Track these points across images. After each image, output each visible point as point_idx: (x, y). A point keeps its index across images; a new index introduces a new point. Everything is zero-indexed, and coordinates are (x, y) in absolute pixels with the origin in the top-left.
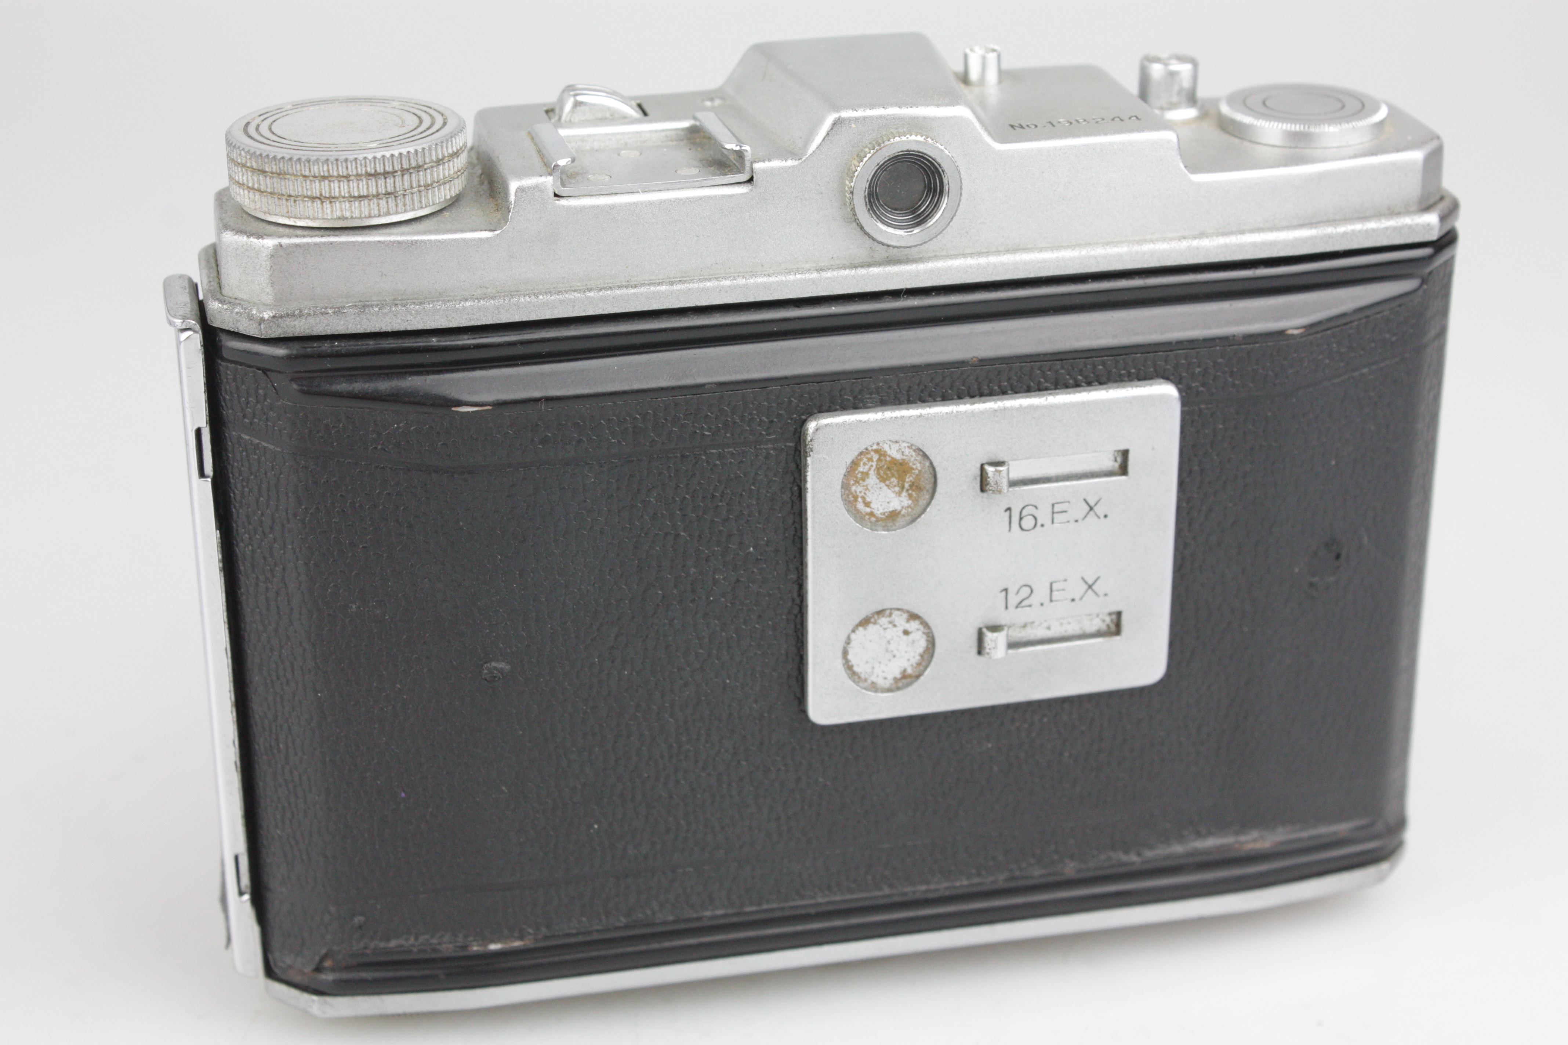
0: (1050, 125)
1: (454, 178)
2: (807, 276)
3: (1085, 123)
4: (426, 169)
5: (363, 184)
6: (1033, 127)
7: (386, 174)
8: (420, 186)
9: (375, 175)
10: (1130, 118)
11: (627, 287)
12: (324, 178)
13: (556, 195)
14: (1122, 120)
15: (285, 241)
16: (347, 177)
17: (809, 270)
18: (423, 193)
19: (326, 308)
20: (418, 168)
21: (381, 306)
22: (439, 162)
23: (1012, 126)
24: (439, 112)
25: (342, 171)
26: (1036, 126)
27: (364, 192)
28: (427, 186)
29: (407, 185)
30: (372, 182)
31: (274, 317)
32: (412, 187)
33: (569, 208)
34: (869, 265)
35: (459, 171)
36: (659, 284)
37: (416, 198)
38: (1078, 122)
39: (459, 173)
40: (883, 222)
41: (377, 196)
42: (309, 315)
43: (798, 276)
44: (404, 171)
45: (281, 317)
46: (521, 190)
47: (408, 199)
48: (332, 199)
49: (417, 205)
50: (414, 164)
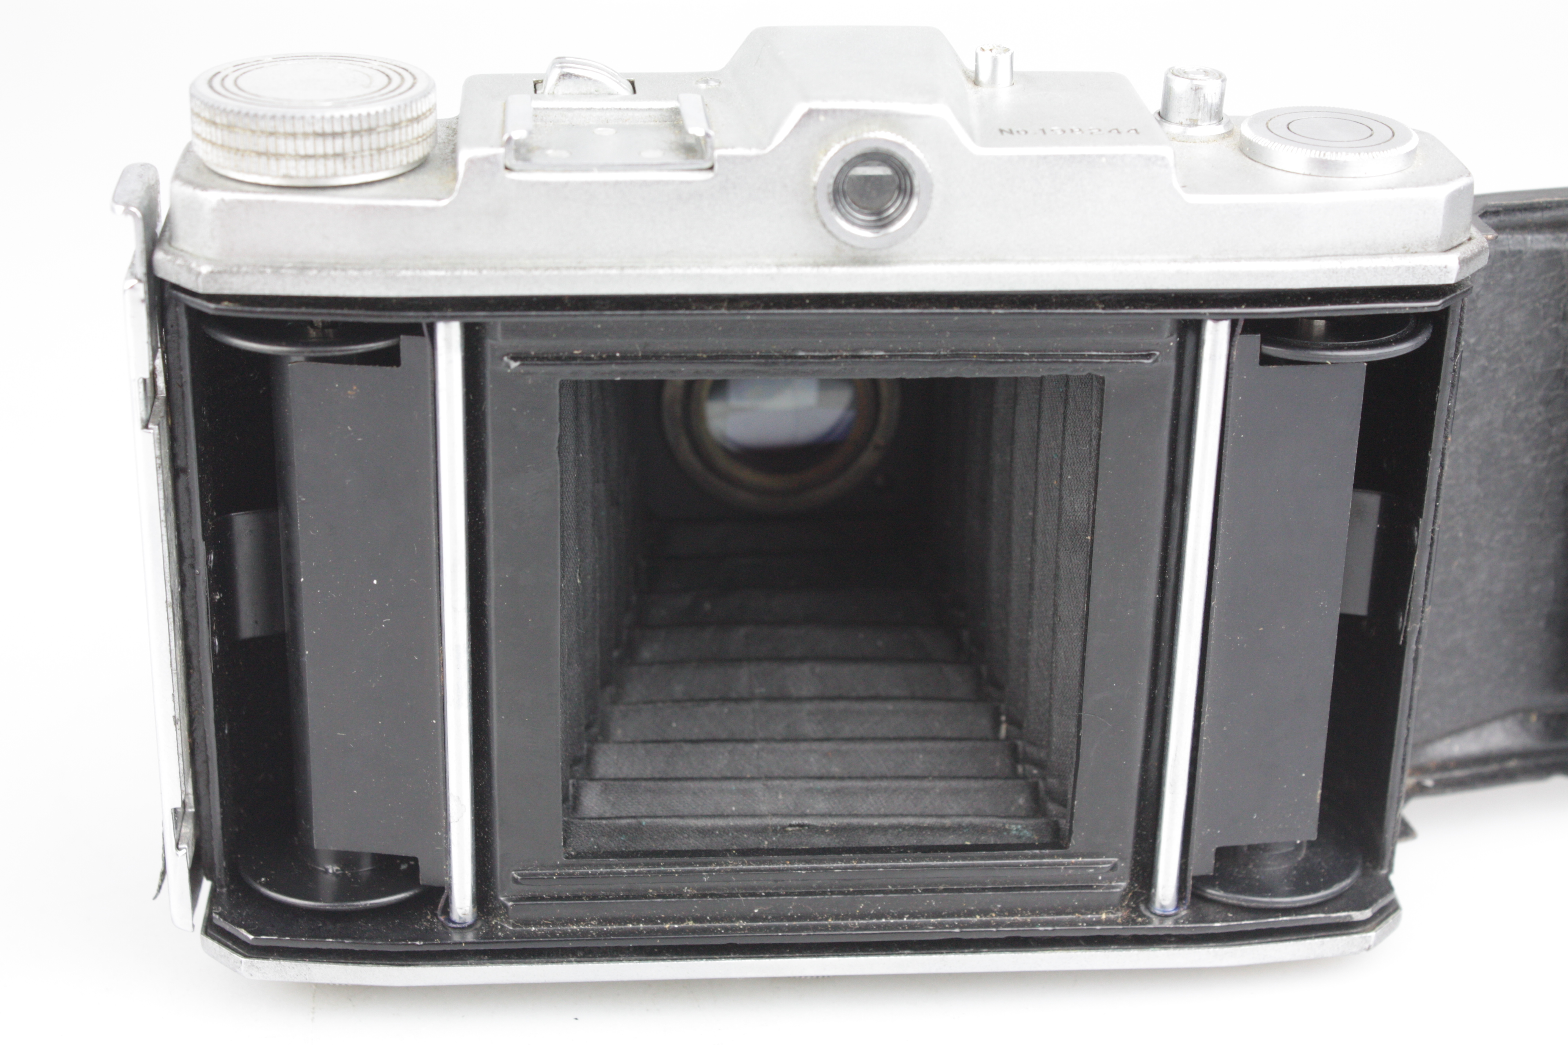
0: (1041, 133)
1: (412, 144)
2: (766, 271)
3: (1080, 133)
4: (379, 133)
5: (310, 143)
6: (1023, 133)
7: (334, 135)
8: (371, 149)
9: (323, 135)
10: (1129, 131)
11: (575, 268)
12: (272, 134)
13: (507, 168)
14: (1119, 132)
15: (229, 196)
16: (294, 135)
17: (768, 265)
18: (376, 157)
19: (265, 267)
20: (370, 130)
21: (321, 269)
22: (394, 126)
23: (1001, 131)
24: (411, 73)
25: (289, 128)
26: (1026, 132)
27: (310, 151)
28: (379, 150)
29: (357, 146)
30: (320, 141)
31: (212, 272)
32: (362, 150)
33: (520, 183)
34: (833, 264)
35: (421, 137)
36: (610, 268)
37: (367, 161)
38: (1072, 131)
39: (420, 139)
40: (848, 220)
41: (325, 156)
42: (247, 273)
43: (757, 270)
44: (354, 133)
45: (219, 272)
46: (472, 162)
47: (358, 161)
48: (278, 156)
49: (368, 168)
50: (365, 126)
